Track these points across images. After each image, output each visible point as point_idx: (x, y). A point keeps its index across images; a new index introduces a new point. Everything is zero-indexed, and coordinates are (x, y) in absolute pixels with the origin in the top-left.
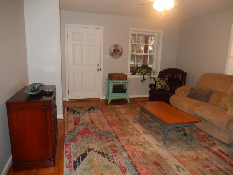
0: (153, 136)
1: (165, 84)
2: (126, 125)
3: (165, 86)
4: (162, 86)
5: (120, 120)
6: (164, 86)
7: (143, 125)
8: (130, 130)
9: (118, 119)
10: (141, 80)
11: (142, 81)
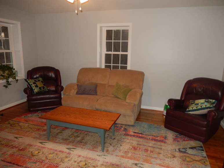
0: (82, 148)
1: (43, 86)
2: (39, 153)
3: (44, 88)
4: (40, 88)
5: (19, 150)
6: (42, 88)
7: (57, 141)
8: (51, 155)
9: (17, 149)
10: (4, 86)
11: (6, 87)
